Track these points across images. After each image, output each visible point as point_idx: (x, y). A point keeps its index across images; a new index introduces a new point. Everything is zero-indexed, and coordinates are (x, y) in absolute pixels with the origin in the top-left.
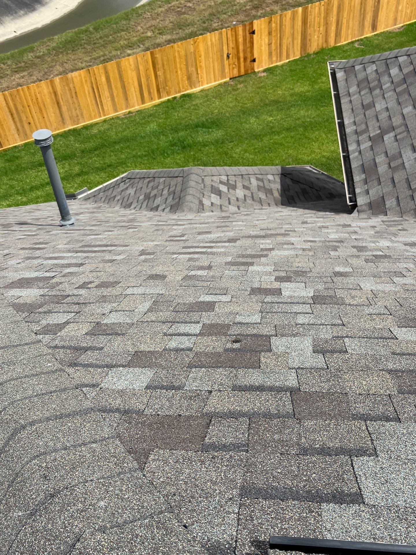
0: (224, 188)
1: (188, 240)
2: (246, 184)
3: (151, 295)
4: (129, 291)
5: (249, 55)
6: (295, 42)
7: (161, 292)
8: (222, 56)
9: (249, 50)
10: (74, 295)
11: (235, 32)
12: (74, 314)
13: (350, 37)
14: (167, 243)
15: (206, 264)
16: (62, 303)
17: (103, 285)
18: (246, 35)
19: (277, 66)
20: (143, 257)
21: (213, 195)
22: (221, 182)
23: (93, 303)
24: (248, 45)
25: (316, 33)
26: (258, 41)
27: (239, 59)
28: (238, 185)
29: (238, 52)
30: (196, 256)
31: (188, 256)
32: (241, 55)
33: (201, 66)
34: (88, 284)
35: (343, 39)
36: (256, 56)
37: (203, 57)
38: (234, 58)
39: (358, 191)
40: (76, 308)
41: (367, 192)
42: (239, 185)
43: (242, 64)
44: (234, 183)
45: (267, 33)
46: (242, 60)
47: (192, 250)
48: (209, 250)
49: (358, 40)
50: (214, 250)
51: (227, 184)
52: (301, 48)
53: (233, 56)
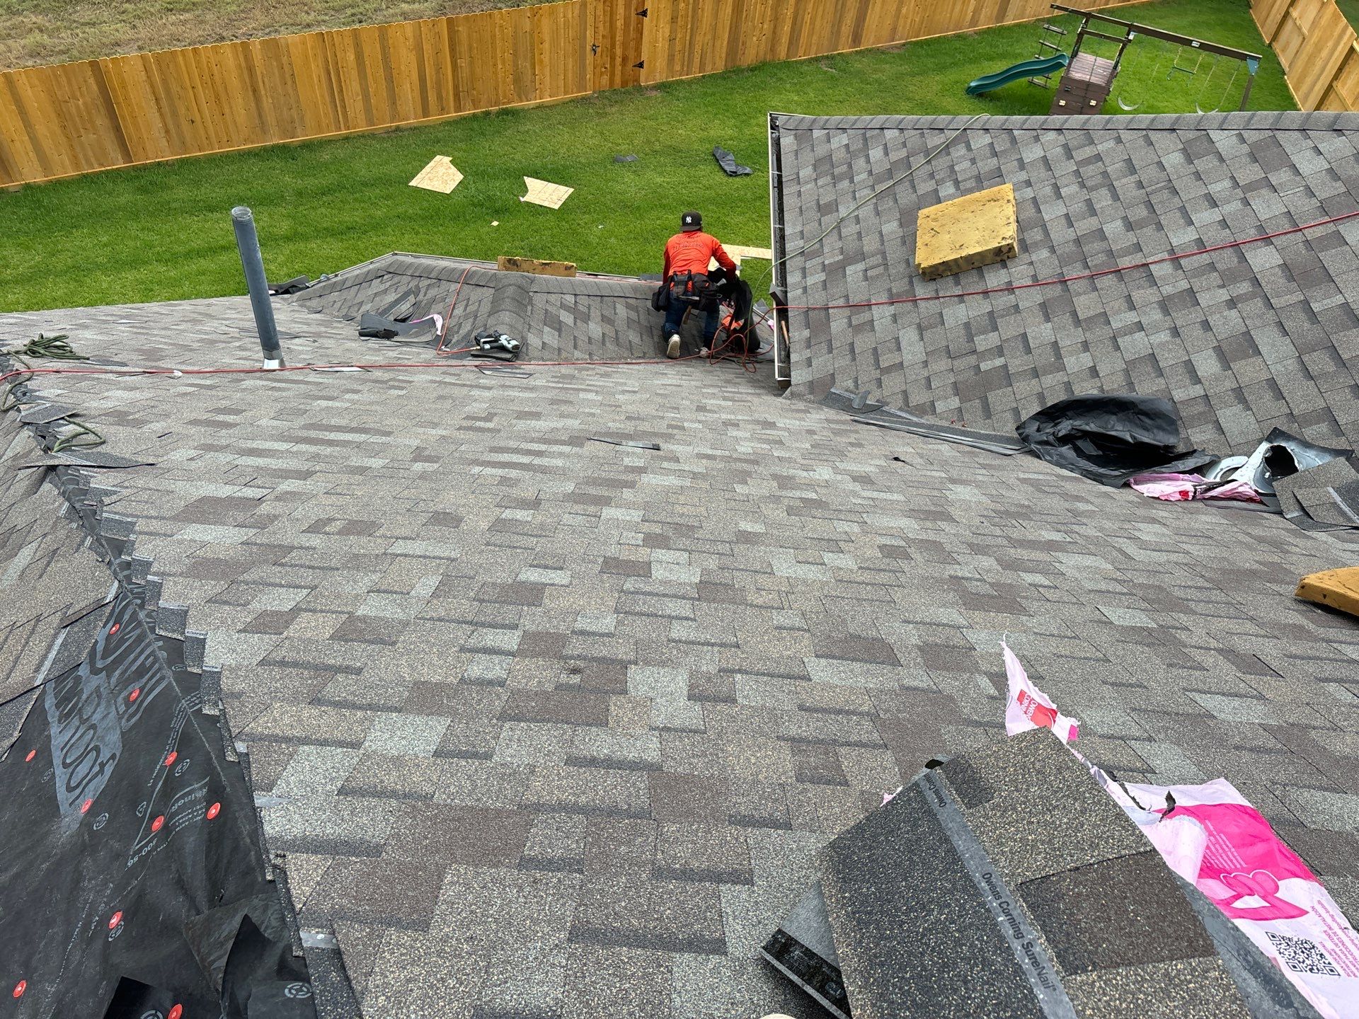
0: (567, 318)
1: (499, 431)
2: (606, 313)
3: (438, 561)
4: (400, 547)
5: (632, 54)
6: (718, 43)
7: (453, 555)
8: (583, 47)
9: (632, 44)
10: (301, 548)
11: (611, 7)
12: (305, 592)
13: (814, 49)
14: (462, 435)
15: (530, 494)
16: (282, 565)
17: (354, 528)
18: (630, 17)
19: (681, 80)
20: (418, 467)
21: (547, 329)
22: (563, 306)
23: (338, 569)
24: (632, 34)
25: (757, 33)
26: (651, 31)
27: (613, 59)
28: (592, 314)
29: (613, 45)
30: (513, 473)
31: (500, 472)
32: (619, 51)
33: (541, 61)
34: (325, 525)
35: (801, 52)
36: (644, 57)
37: (546, 45)
38: (604, 55)
39: (794, 357)
40: (309, 577)
41: (809, 362)
42: (595, 314)
43: (618, 68)
44: (586, 310)
45: (669, 18)
46: (618, 60)
47: (505, 457)
48: (537, 461)
49: (827, 57)
50: (545, 461)
51: (573, 310)
52: (728, 55)
53: (602, 51)
